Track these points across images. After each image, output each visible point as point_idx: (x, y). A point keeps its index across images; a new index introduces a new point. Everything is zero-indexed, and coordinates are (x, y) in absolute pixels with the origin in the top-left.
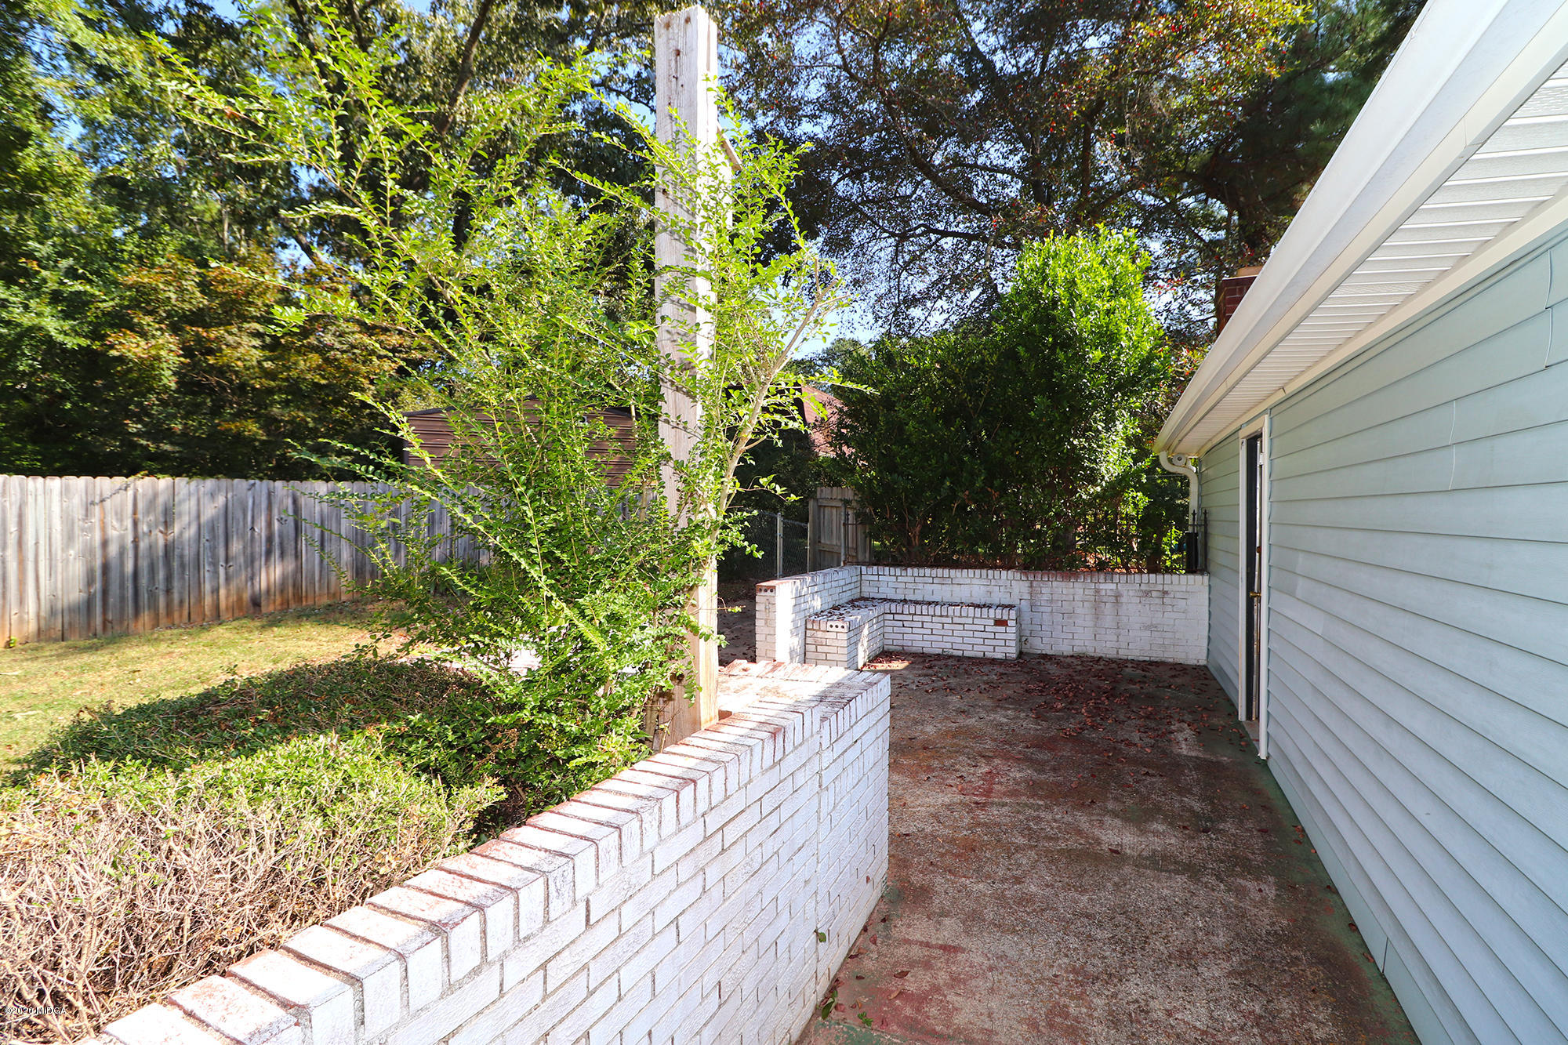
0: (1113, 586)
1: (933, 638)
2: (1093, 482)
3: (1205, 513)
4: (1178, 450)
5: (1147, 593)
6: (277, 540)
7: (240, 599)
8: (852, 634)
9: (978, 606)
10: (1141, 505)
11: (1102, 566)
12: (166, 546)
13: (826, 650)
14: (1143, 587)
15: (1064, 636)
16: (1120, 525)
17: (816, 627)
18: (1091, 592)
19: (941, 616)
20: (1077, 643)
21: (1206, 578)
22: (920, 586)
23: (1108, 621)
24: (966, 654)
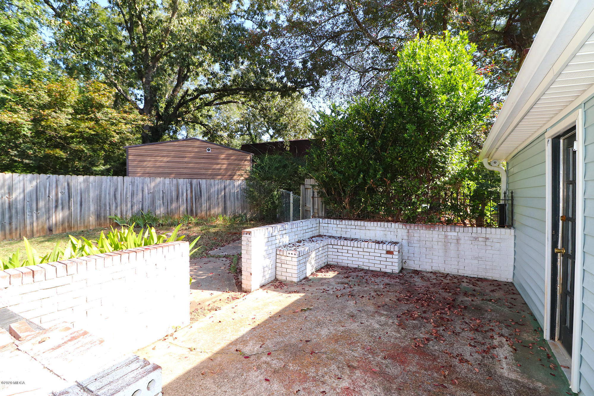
0: (456, 234)
1: (353, 259)
2: (444, 175)
3: (512, 193)
4: (495, 157)
5: (476, 239)
6: (60, 201)
7: (43, 227)
8: (301, 258)
9: (378, 243)
10: (472, 189)
11: (449, 222)
12: (9, 203)
13: (286, 266)
14: (474, 235)
15: (426, 260)
16: (460, 199)
17: (281, 254)
18: (443, 237)
19: (357, 247)
20: (434, 265)
21: (512, 231)
22: (349, 230)
23: (453, 253)
24: (371, 269)
